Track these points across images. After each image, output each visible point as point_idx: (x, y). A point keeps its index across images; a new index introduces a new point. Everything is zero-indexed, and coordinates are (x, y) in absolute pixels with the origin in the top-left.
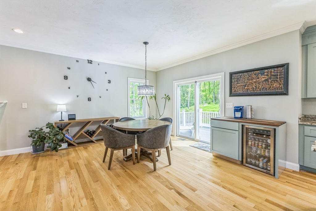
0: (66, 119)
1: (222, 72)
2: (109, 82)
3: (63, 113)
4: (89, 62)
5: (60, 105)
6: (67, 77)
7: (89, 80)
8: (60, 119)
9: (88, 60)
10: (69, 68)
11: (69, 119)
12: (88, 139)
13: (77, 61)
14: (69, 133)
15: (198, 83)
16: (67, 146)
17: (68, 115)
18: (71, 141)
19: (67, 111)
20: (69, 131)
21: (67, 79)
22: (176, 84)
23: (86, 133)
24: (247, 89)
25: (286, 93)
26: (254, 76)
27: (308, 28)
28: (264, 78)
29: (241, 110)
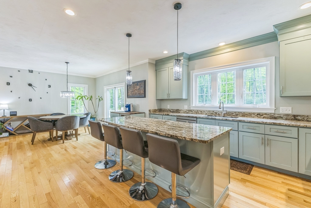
0: (8, 115)
1: (124, 82)
2: (50, 86)
3: (5, 110)
4: (30, 71)
5: (2, 104)
6: (9, 83)
7: (30, 85)
8: (3, 115)
9: (29, 70)
10: (11, 77)
11: (11, 115)
12: (29, 130)
13: (19, 71)
14: (11, 125)
15: (116, 89)
16: (8, 135)
17: (10, 112)
18: (12, 131)
19: (9, 109)
20: (11, 124)
21: (9, 85)
22: (105, 88)
23: (26, 125)
24: (133, 94)
25: (145, 97)
26: (135, 86)
27: (156, 61)
28: (138, 87)
29: (128, 106)
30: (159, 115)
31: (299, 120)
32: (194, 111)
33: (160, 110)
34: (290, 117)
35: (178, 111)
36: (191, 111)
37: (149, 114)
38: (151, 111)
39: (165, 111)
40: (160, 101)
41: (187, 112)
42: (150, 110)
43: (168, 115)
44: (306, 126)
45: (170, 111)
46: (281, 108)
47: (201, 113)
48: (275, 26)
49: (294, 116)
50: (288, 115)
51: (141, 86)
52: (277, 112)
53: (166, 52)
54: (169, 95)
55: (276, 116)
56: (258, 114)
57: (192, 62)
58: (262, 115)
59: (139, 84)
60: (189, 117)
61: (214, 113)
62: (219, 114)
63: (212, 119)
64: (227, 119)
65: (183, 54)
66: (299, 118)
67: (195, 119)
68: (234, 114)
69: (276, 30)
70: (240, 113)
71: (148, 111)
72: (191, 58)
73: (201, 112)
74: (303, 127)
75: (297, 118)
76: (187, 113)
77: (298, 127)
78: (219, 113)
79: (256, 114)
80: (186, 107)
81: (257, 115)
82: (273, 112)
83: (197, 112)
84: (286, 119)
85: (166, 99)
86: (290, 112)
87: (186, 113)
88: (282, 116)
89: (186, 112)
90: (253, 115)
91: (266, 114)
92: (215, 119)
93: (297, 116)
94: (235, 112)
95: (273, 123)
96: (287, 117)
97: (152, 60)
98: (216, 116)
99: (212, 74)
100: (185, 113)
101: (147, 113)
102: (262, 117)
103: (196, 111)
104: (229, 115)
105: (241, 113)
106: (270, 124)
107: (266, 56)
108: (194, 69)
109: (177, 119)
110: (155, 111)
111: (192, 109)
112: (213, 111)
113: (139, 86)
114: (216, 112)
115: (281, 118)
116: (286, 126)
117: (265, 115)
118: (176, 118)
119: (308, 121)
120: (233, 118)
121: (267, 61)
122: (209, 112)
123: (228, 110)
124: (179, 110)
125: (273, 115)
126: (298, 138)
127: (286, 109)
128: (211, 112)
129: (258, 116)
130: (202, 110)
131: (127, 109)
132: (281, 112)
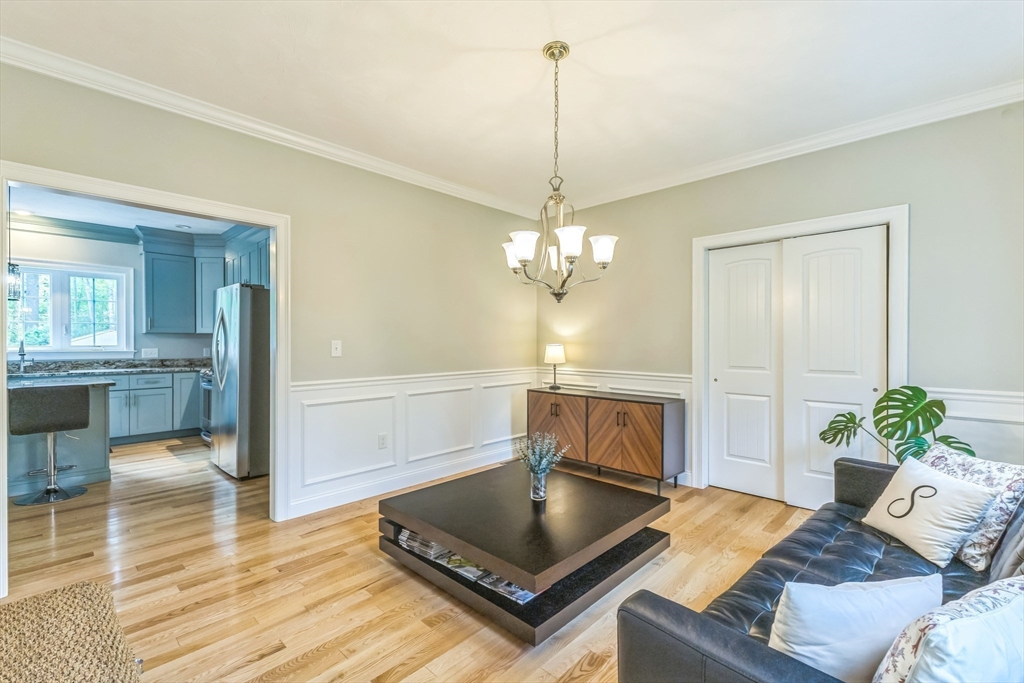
31: (168, 365)
34: (156, 363)
46: (142, 349)
49: (162, 361)
50: (153, 360)
52: (137, 358)
55: (137, 362)
56: (105, 362)
66: (168, 363)
68: (52, 366)
74: (178, 372)
75: (165, 363)
77: (173, 372)
79: (101, 362)
82: (132, 357)
84: (152, 365)
86: (155, 356)
88: (145, 362)
91: (119, 361)
93: (166, 360)
94: (55, 362)
95: (142, 371)
96: (153, 363)
102: (114, 366)
104: (37, 368)
105: (70, 362)
106: (138, 373)
115: (143, 365)
116: (159, 373)
117: (118, 364)
119: (177, 365)
121: (123, 272)
123: (38, 358)
125: (131, 362)
126: (172, 387)
127: (150, 352)
132: (143, 356)
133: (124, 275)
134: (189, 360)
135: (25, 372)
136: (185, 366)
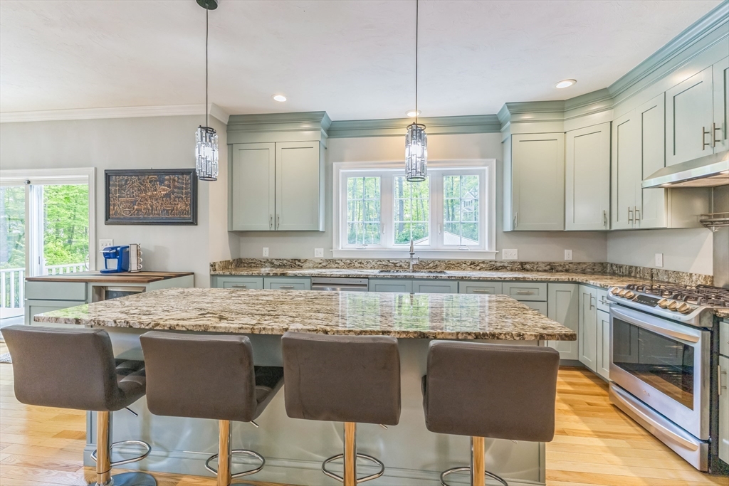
1: (87, 166)
15: (36, 187)
24: (138, 210)
25: (194, 222)
26: (149, 185)
27: (231, 116)
28: (164, 190)
29: (120, 254)
30: (252, 276)
31: (528, 270)
32: (344, 261)
33: (239, 263)
34: (516, 265)
35: (298, 263)
36: (334, 261)
37: (212, 275)
38: (217, 267)
39: (253, 265)
40: (238, 235)
41: (324, 264)
42: (213, 265)
43: (283, 275)
44: (558, 279)
45: (272, 263)
46: (503, 250)
47: (359, 265)
48: (509, 105)
49: (522, 264)
50: (513, 262)
51: (175, 187)
52: (498, 259)
53: (280, 98)
54: (275, 218)
55: (498, 264)
56: (473, 263)
57: (335, 141)
58: (478, 265)
59: (169, 180)
60: (348, 277)
61: (390, 264)
62: (401, 266)
63: (405, 278)
64: (437, 277)
65: (323, 115)
66: (528, 266)
67: (365, 281)
68: (431, 265)
69: (507, 112)
70: (442, 262)
71: (208, 267)
72: (334, 130)
73: (360, 263)
75: (525, 266)
76: (325, 267)
77: (548, 282)
78: (401, 263)
79: (469, 264)
80: (319, 253)
81: (471, 264)
82: (493, 258)
83: (350, 264)
84: (512, 270)
85: (269, 229)
86: (515, 258)
87: (321, 268)
88: (506, 265)
89: (321, 265)
90: (464, 265)
91: (483, 262)
92: (412, 278)
93: (526, 263)
94: (433, 262)
95: (515, 278)
96: (513, 266)
97: (222, 109)
98: (397, 271)
99: (381, 177)
100: (317, 268)
101: (204, 272)
102: (478, 268)
103: (349, 261)
104: (421, 266)
107: (484, 155)
108: (341, 160)
109: (314, 284)
110: (226, 265)
111: (335, 256)
112: (389, 261)
113: (169, 186)
114: (395, 262)
115: (503, 268)
116: (532, 281)
117: (482, 265)
118: (307, 282)
119: (538, 271)
120: (431, 272)
121: (485, 165)
122: (379, 263)
123: (422, 257)
124: (299, 261)
125: (493, 263)
126: (547, 301)
127: (511, 254)
128: (384, 263)
129: (472, 266)
130: (361, 259)
131: (113, 264)
132: (504, 258)
133: (486, 168)
134: (550, 264)
135: (414, 271)
136: (545, 271)
